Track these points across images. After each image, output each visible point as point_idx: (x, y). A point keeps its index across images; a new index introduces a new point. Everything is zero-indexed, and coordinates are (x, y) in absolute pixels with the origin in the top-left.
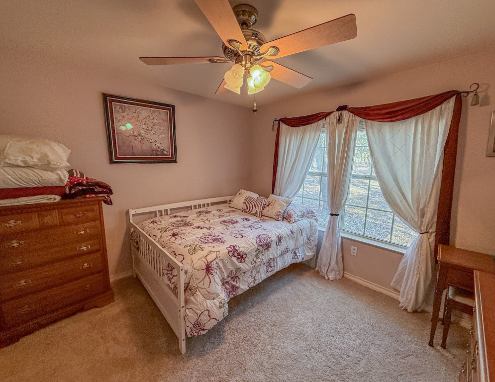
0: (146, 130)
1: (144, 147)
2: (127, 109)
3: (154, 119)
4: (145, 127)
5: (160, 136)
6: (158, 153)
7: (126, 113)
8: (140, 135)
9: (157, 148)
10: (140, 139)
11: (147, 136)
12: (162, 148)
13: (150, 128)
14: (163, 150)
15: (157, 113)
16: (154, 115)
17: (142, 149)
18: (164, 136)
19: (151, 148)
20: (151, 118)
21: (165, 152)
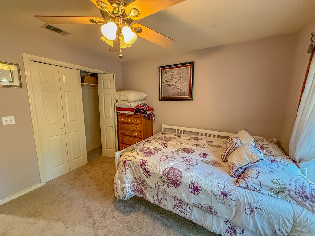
0: (175, 82)
1: (174, 92)
2: (168, 72)
3: (180, 74)
4: (175, 80)
5: (184, 84)
6: (182, 94)
7: (167, 74)
8: (173, 85)
9: (181, 91)
10: (172, 87)
11: (176, 85)
12: (184, 91)
13: (178, 80)
14: (185, 92)
15: (182, 70)
16: (181, 71)
17: (173, 93)
18: (186, 83)
19: (178, 91)
20: (179, 74)
21: (185, 94)
